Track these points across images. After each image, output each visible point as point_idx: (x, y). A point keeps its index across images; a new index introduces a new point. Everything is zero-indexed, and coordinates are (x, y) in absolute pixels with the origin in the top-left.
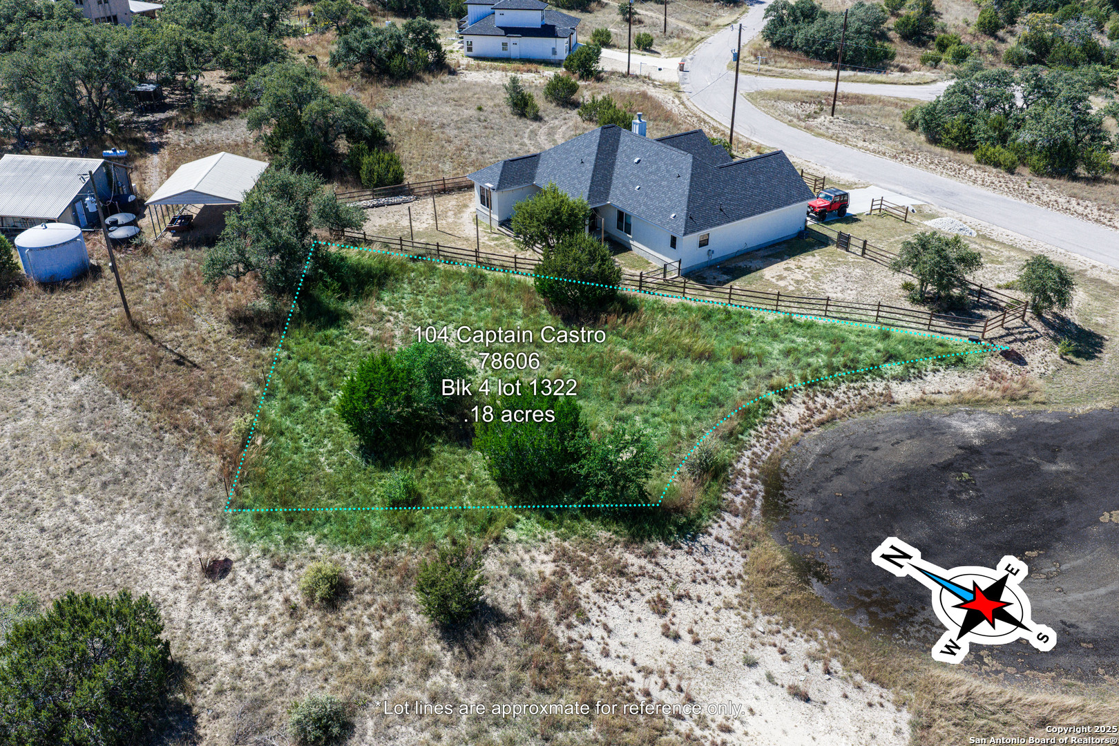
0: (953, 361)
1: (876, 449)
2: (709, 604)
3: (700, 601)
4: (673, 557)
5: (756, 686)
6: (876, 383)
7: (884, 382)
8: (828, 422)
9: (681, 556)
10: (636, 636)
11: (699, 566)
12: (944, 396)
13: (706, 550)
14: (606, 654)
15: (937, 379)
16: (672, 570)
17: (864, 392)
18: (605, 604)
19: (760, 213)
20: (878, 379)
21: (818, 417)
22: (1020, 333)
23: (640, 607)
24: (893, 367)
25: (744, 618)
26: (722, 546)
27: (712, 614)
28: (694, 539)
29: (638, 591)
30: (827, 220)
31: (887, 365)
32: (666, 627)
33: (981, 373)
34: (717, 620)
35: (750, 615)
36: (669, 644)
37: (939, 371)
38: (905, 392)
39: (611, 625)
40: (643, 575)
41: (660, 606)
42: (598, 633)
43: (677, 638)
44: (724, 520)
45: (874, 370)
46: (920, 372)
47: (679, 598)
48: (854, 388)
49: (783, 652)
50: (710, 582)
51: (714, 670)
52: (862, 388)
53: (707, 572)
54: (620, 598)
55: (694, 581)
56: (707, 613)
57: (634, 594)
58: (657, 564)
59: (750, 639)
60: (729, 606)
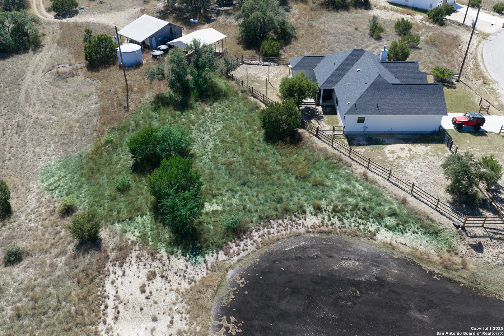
0: (431, 231)
1: (331, 257)
2: (171, 286)
3: (169, 282)
4: (179, 259)
5: (144, 329)
6: (373, 225)
7: (379, 226)
8: (325, 233)
9: (182, 259)
10: (130, 282)
11: (184, 268)
12: (408, 248)
13: (195, 263)
14: (113, 283)
15: (412, 237)
16: (172, 264)
17: (362, 227)
18: (134, 264)
19: (402, 114)
20: (377, 223)
21: (323, 229)
22: (494, 233)
23: (144, 272)
24: (391, 220)
25: (177, 299)
26: (204, 265)
27: (167, 291)
28: (195, 256)
29: (151, 265)
30: (462, 130)
31: (389, 218)
32: (144, 286)
33: (444, 245)
34: (166, 294)
35: (180, 299)
36: (138, 292)
37: (417, 233)
38: (384, 236)
39: (126, 273)
40: (159, 260)
41: (151, 276)
42: (119, 272)
43: (143, 291)
44: (218, 254)
45: (379, 217)
46: (405, 229)
47: (162, 277)
48: (358, 222)
49: (172, 322)
50: (182, 277)
51: (140, 313)
52: (363, 224)
53: (185, 272)
54: (141, 264)
55: (176, 273)
56: (166, 289)
57: (148, 266)
58: (169, 258)
59: (168, 309)
60: (178, 291)
